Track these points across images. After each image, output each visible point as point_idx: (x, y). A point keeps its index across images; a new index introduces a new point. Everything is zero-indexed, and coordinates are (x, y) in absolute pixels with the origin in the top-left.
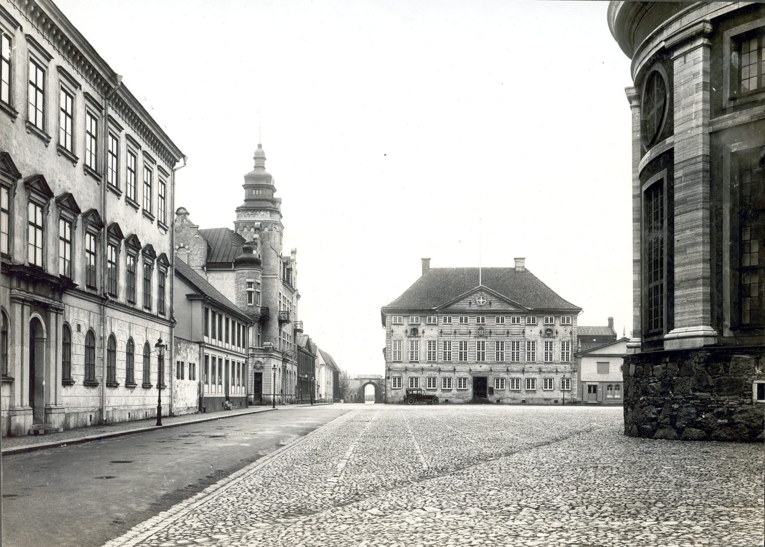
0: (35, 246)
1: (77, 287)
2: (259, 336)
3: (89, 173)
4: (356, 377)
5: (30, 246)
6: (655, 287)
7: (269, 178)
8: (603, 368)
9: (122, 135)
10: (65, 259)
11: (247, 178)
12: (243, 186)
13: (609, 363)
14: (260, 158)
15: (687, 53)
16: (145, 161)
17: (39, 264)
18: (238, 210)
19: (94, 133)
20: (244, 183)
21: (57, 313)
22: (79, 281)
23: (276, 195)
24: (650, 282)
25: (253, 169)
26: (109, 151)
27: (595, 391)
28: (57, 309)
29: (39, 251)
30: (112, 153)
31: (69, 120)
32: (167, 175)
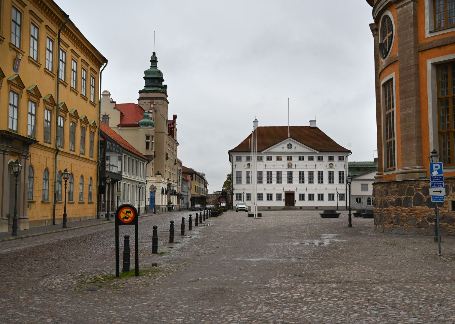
0: (13, 118)
1: (39, 143)
2: (153, 169)
3: (47, 73)
4: (214, 193)
5: (10, 118)
6: (390, 142)
7: (160, 73)
8: (364, 187)
9: (68, 50)
10: (31, 125)
11: (146, 72)
12: (144, 78)
13: (368, 184)
14: (154, 61)
15: (404, 6)
16: (82, 65)
17: (15, 129)
18: (141, 92)
19: (51, 49)
20: (144, 76)
21: (25, 159)
22: (40, 138)
23: (164, 83)
24: (387, 139)
25: (150, 67)
26: (61, 60)
27: (360, 202)
28: (25, 156)
29: (15, 121)
30: (62, 61)
31: (36, 42)
32: (96, 73)
